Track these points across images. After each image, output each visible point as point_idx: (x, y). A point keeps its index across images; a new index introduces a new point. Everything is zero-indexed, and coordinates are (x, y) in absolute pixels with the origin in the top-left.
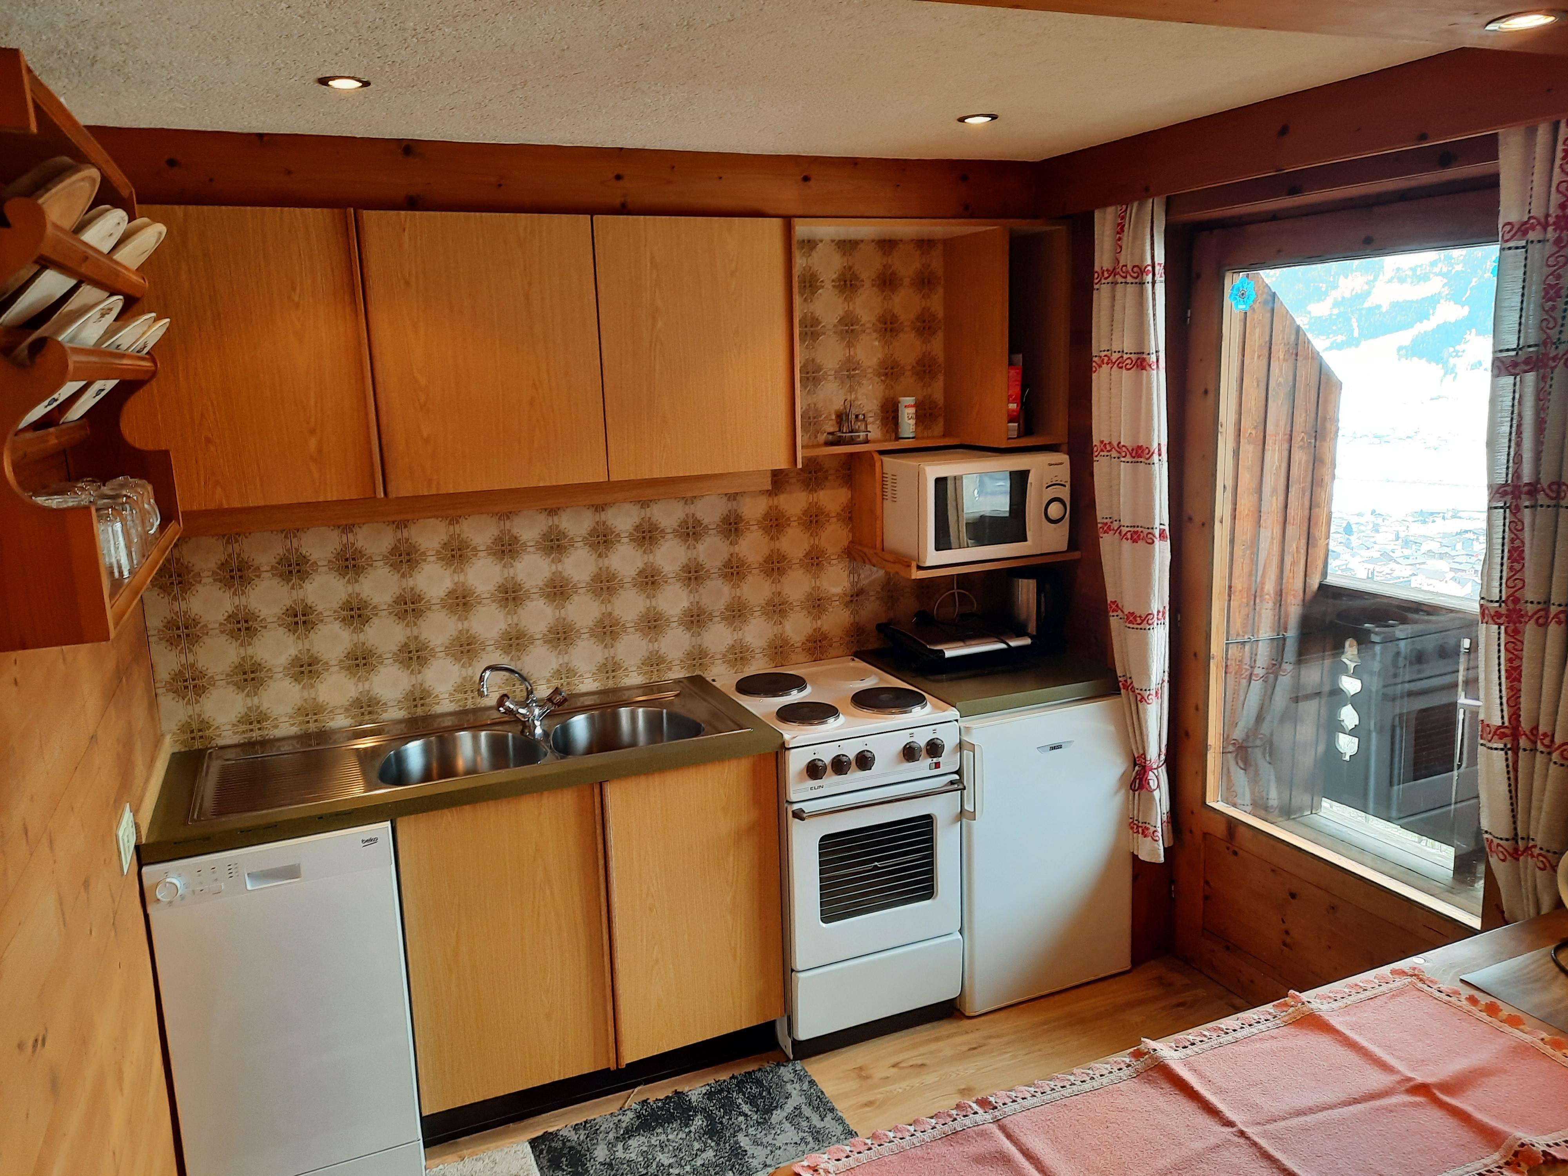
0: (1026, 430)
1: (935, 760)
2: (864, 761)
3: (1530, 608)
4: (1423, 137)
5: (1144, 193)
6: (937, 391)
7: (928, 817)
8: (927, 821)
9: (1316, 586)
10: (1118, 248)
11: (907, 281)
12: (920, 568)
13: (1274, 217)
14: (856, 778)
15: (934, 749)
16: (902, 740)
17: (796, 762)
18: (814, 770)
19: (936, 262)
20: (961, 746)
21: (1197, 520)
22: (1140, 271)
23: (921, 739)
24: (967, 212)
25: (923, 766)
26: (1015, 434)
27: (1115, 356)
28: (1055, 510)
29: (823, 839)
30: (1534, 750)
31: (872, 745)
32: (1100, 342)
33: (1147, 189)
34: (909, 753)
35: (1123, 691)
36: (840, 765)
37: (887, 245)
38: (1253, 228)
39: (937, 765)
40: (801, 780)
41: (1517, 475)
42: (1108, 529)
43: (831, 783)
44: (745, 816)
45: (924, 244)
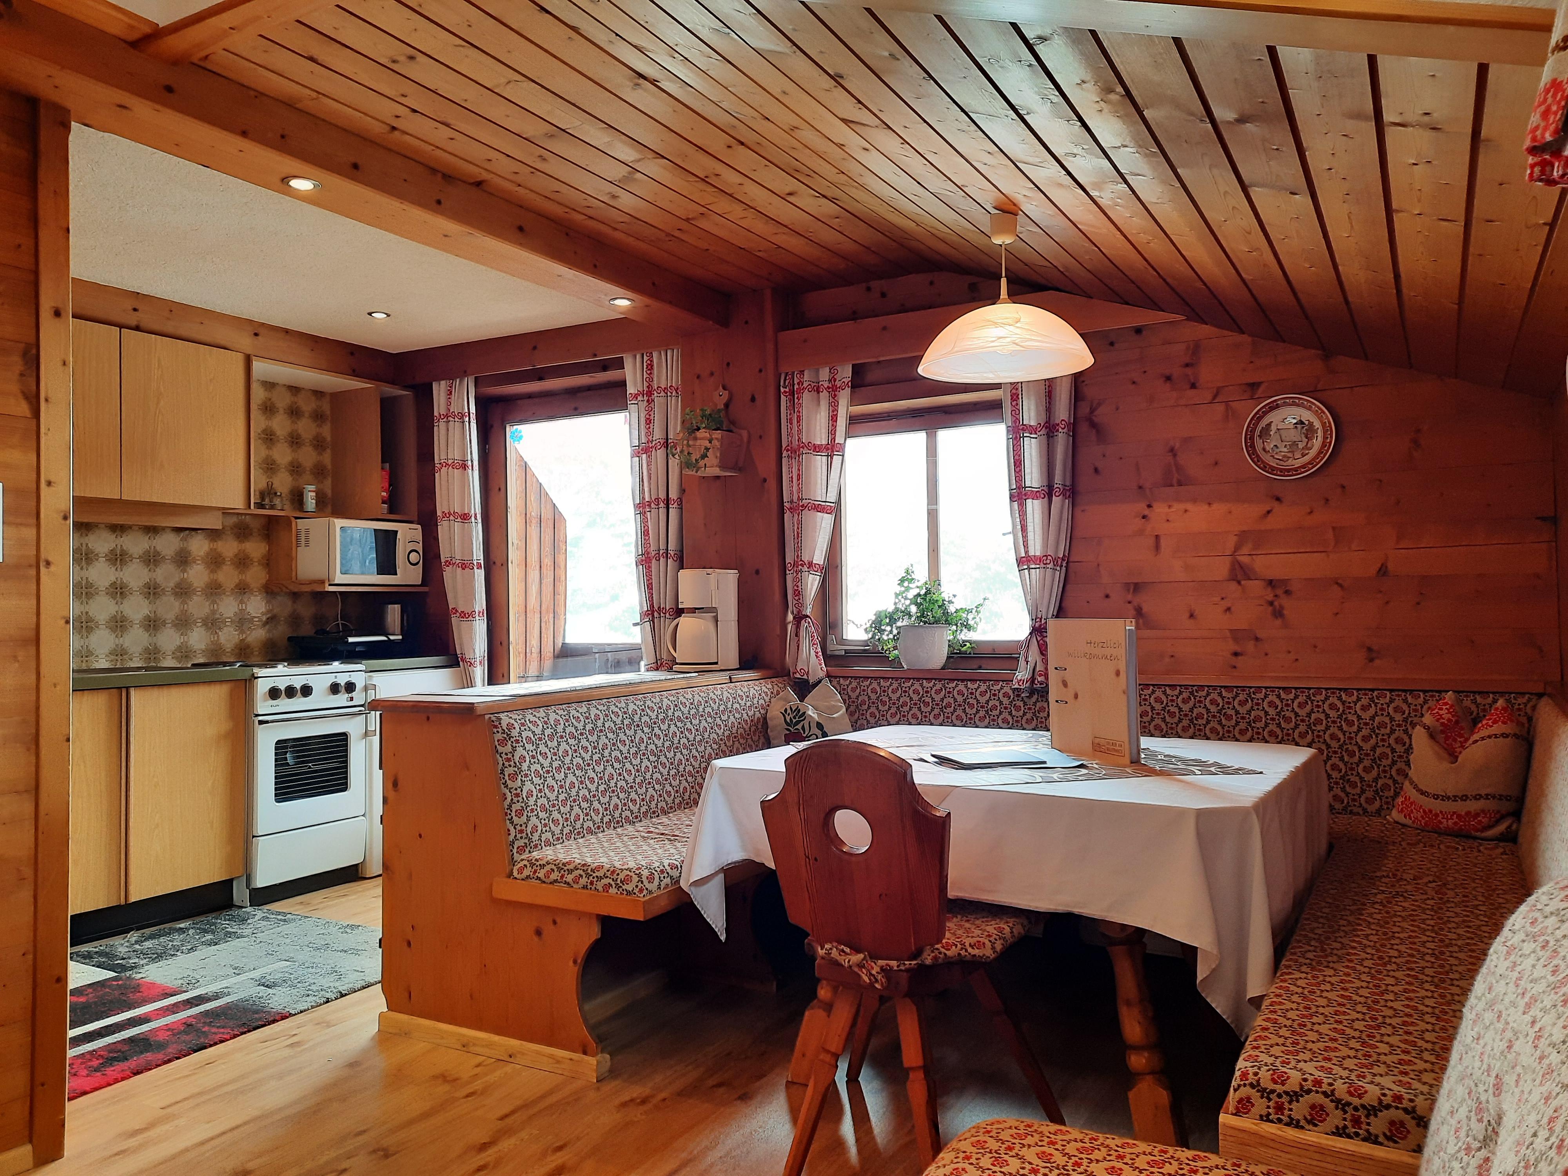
0: (391, 511)
1: (350, 695)
2: (306, 691)
3: (653, 553)
4: (595, 356)
5: (465, 374)
6: (327, 486)
7: (344, 734)
8: (343, 738)
9: (560, 645)
10: (449, 404)
11: (307, 415)
12: (330, 585)
13: (530, 396)
14: (299, 703)
15: (350, 687)
16: (330, 680)
17: (262, 687)
18: (274, 693)
19: (326, 408)
20: (366, 689)
21: (498, 564)
22: (462, 416)
23: (342, 680)
24: (355, 373)
25: (341, 699)
26: (385, 511)
27: (450, 462)
28: (414, 557)
29: (278, 742)
30: (660, 618)
31: (311, 681)
32: (439, 455)
33: (465, 372)
34: (335, 689)
35: (461, 663)
36: (290, 692)
37: (294, 390)
38: (519, 402)
39: (352, 699)
40: (265, 701)
41: (644, 498)
42: (448, 563)
43: (284, 704)
44: (225, 726)
45: (318, 394)
